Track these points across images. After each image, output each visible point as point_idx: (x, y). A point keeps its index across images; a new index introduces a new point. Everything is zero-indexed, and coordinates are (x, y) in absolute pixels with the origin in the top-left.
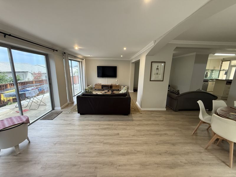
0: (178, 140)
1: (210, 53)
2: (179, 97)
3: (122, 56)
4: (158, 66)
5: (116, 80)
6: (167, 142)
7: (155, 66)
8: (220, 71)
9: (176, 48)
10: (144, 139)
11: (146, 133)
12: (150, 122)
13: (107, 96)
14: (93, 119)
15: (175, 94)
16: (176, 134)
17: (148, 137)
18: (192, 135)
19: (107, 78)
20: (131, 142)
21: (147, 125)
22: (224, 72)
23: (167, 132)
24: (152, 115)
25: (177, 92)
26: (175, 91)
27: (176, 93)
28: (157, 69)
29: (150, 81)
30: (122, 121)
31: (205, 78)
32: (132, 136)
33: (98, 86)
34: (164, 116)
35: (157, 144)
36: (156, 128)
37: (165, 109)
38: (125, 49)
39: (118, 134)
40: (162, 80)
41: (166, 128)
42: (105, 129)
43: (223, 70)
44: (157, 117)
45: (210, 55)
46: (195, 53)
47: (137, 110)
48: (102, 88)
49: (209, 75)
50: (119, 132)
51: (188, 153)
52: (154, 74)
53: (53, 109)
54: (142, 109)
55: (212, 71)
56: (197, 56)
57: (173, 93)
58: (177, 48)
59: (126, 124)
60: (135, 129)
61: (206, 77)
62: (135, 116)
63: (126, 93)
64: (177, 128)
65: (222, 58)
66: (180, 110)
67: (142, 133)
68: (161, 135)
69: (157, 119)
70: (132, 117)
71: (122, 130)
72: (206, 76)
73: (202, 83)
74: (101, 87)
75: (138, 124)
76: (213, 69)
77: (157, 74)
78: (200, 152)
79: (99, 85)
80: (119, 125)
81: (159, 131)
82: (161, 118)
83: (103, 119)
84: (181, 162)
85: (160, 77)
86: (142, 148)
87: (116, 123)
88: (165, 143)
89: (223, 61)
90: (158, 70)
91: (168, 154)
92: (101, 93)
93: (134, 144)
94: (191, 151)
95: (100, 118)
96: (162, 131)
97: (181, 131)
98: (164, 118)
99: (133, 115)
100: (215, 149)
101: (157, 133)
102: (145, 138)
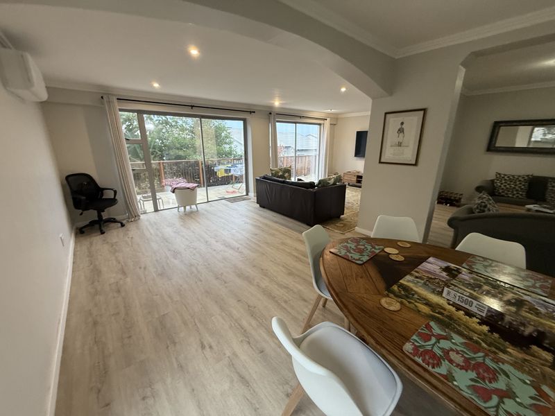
4: (402, 123)
7: (393, 122)
28: (401, 131)
29: (380, 162)
33: (350, 176)
40: (415, 163)
48: (358, 181)
52: (391, 146)
53: (247, 194)
54: (358, 230)
74: (355, 179)
77: (400, 144)
79: (354, 173)
85: (408, 155)
90: (401, 135)
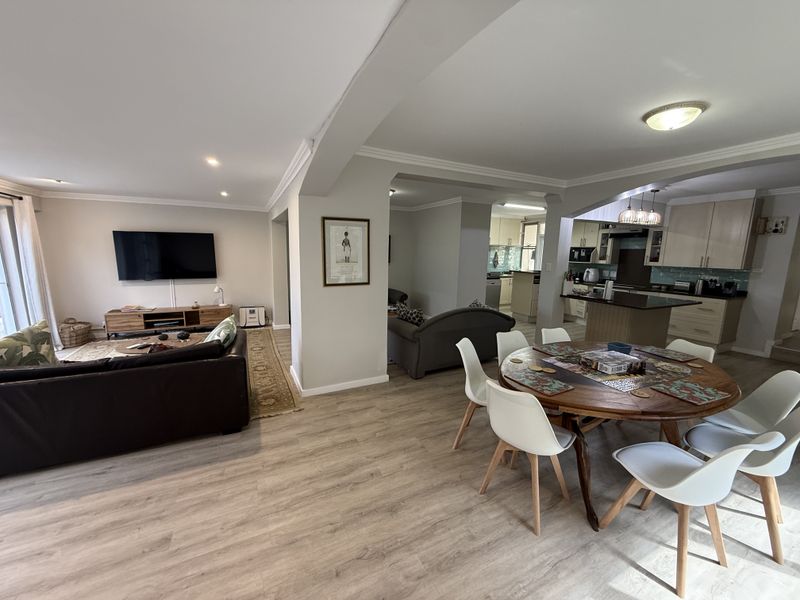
0: (411, 484)
1: (494, 201)
2: (421, 331)
3: (224, 194)
4: (346, 234)
5: (216, 290)
6: (373, 507)
7: (335, 231)
8: (522, 248)
9: (396, 176)
10: (290, 522)
11: (300, 494)
12: (326, 441)
13: (123, 368)
14: (39, 493)
15: (412, 323)
16: (405, 467)
17: (308, 508)
18: (453, 454)
19: (170, 281)
20: (222, 561)
21: (312, 454)
22: (531, 251)
23: (381, 466)
24: (341, 408)
25: (417, 316)
26: (412, 314)
27: (414, 318)
28: (346, 243)
29: (326, 285)
30: (209, 463)
31: (491, 270)
32: (238, 525)
33: (125, 319)
34: (379, 403)
35: (335, 530)
36: (345, 459)
37: (385, 378)
38: (213, 162)
39: (167, 540)
40: (366, 281)
41: (377, 451)
42: (96, 534)
43: (528, 247)
44: (354, 411)
45: (495, 207)
46: (460, 198)
47: (285, 399)
48: (148, 325)
49: (501, 261)
50: (174, 526)
51: (431, 530)
52: (337, 262)
54: (306, 393)
55: (507, 248)
56: (467, 208)
57: (406, 320)
58: (399, 176)
59: (221, 475)
60: (256, 489)
61: (495, 266)
62: (270, 431)
63: (226, 339)
64: (413, 439)
65: (522, 216)
66: (428, 373)
67: (284, 499)
68: (355, 484)
69: (354, 420)
70: (259, 434)
71: (195, 512)
72: (495, 263)
73: (485, 283)
74: (141, 322)
75: (277, 459)
76: (506, 244)
77: (347, 260)
78: (469, 511)
79: (132, 313)
80: (183, 491)
81: (351, 468)
82: (368, 415)
83: (103, 479)
84: (407, 577)
86: (266, 574)
87: (173, 482)
88: (362, 513)
89: (525, 225)
90: (347, 247)
91: (369, 558)
92: (118, 350)
93: (233, 566)
94: (442, 515)
95: (91, 479)
96: (362, 465)
97: (422, 447)
98: (379, 412)
99: (264, 425)
100: (506, 484)
101: (345, 479)
102: (291, 517)
